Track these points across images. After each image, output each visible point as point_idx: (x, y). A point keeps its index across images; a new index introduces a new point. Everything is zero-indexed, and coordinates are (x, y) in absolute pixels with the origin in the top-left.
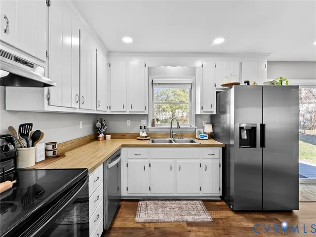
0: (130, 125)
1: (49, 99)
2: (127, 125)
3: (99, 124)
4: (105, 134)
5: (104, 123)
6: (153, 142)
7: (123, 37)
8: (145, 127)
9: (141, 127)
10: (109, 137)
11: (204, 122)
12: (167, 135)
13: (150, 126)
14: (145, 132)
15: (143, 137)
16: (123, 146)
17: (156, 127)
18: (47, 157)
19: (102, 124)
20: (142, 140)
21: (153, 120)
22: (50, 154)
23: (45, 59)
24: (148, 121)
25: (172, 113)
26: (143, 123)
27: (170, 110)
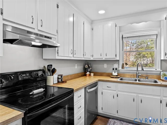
0: (106, 67)
1: (58, 53)
2: (104, 67)
3: (86, 66)
4: (90, 72)
5: (90, 65)
6: (121, 79)
7: (99, 11)
8: (116, 69)
9: (113, 69)
10: (92, 74)
12: (134, 75)
13: (120, 68)
14: (117, 73)
15: (114, 76)
16: (99, 80)
17: (125, 69)
18: (58, 82)
19: (89, 66)
20: (114, 78)
21: (123, 64)
22: (60, 80)
23: (56, 34)
24: (119, 65)
25: (152, 59)
26: (116, 66)
27: (150, 56)
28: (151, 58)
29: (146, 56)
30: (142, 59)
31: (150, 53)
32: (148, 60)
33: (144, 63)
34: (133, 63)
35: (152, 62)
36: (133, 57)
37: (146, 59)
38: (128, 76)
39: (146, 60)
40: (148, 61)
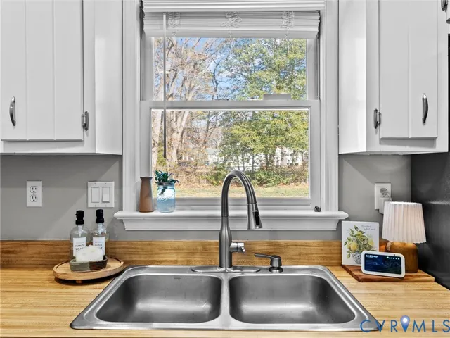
0: (39, 203)
8: (100, 213)
9: (80, 215)
11: (377, 189)
12: (205, 248)
13: (129, 210)
14: (102, 240)
15: (82, 266)
17: (156, 213)
21: (146, 181)
24: (120, 186)
25: (266, 155)
26: (99, 194)
27: (262, 147)
28: (263, 155)
29: (252, 147)
30: (240, 158)
31: (262, 139)
32: (255, 159)
33: (244, 169)
34: (215, 170)
35: (267, 167)
36: (216, 150)
37: (251, 157)
38: (174, 257)
39: (251, 161)
40: (255, 164)
